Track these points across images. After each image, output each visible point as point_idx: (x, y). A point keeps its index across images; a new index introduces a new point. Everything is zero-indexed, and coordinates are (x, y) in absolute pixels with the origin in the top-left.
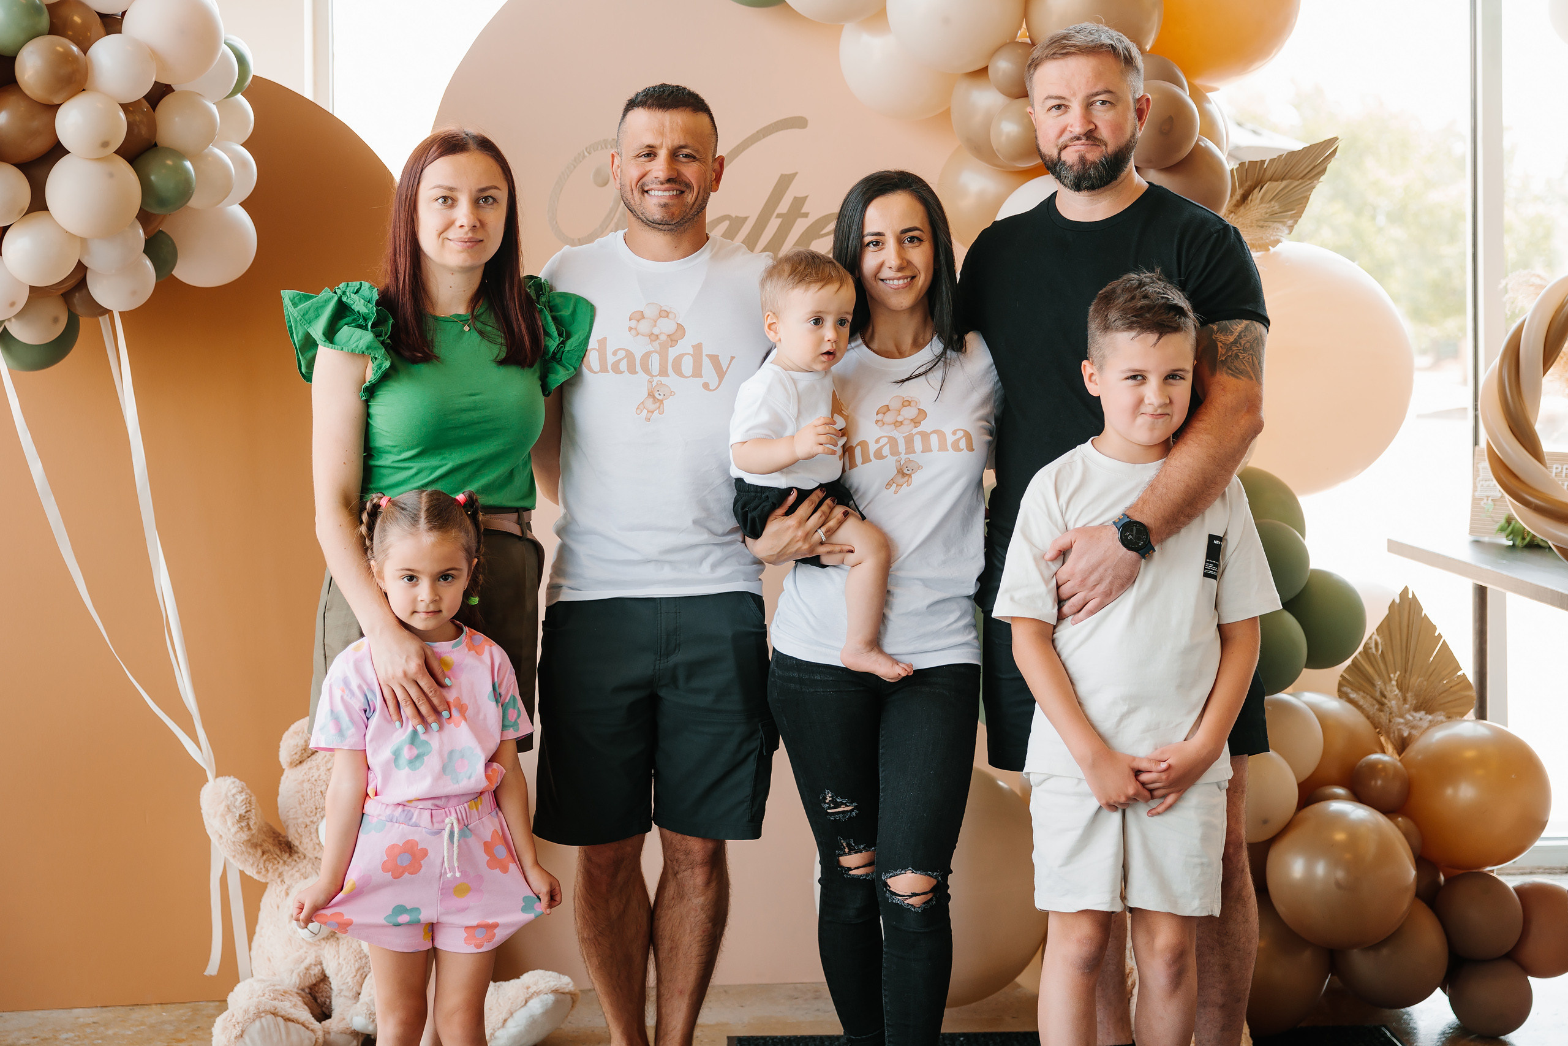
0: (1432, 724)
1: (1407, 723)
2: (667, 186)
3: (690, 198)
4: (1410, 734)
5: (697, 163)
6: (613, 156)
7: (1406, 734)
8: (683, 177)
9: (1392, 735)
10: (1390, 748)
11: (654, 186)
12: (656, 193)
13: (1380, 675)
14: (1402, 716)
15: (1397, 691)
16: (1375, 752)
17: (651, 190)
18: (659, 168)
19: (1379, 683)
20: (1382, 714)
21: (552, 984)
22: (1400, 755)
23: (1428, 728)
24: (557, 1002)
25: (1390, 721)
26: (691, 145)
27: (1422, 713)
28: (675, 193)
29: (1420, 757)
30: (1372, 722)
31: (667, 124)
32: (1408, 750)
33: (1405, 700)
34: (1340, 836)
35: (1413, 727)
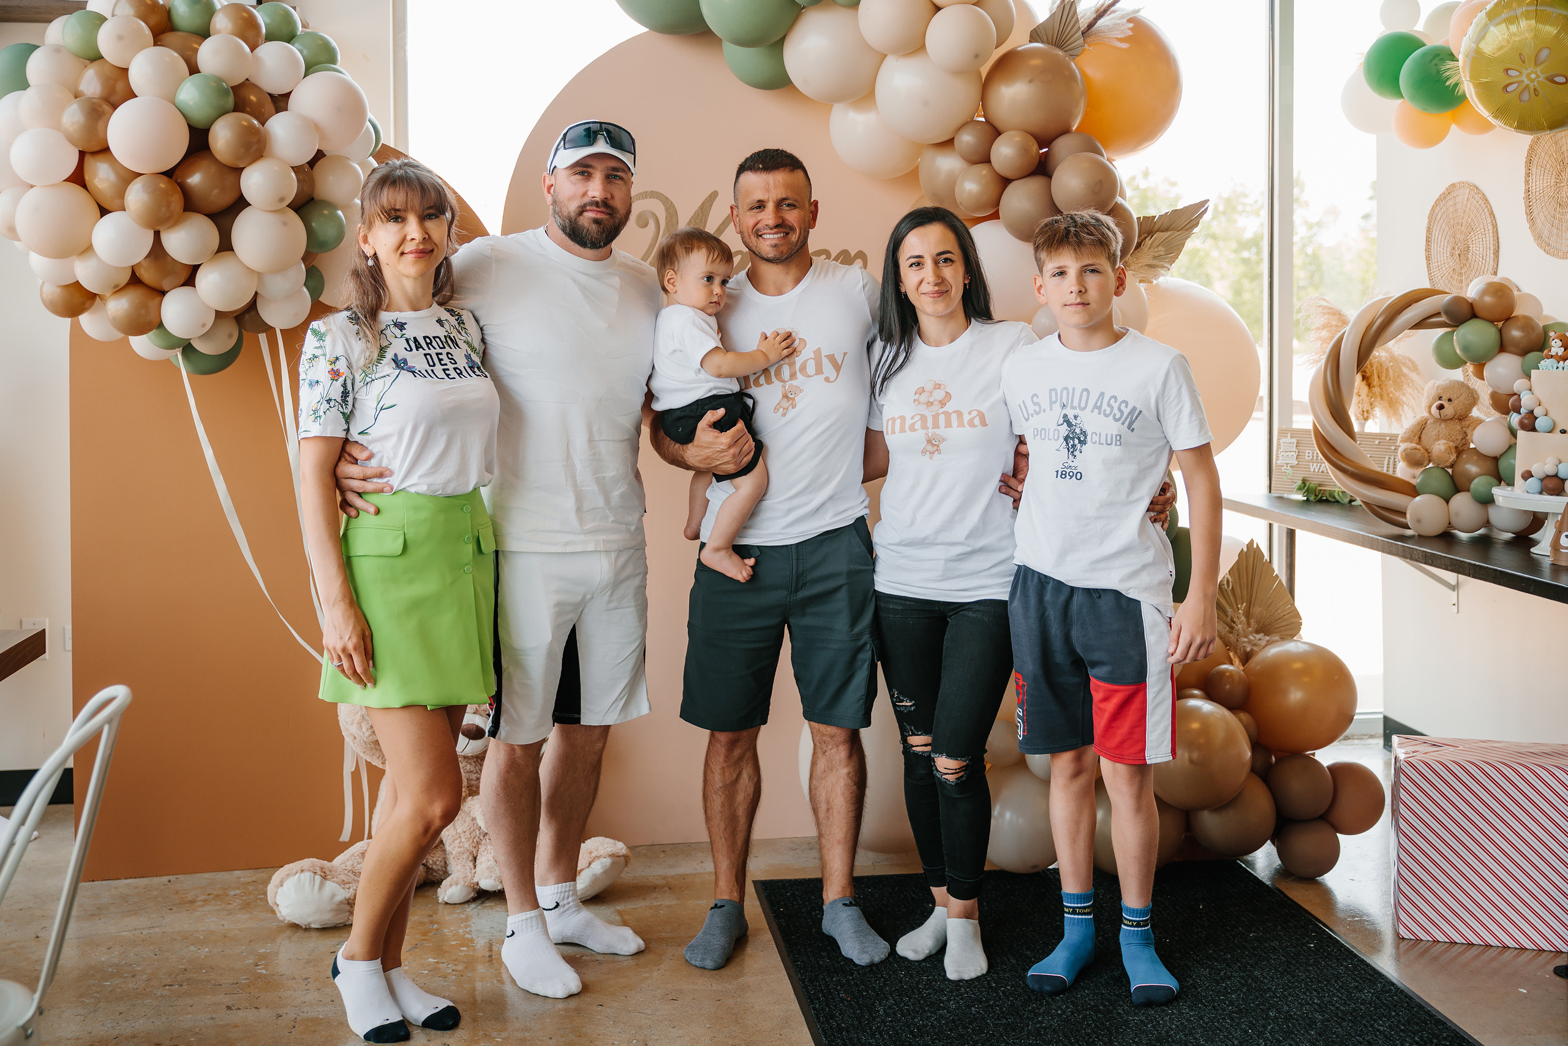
0: (1269, 643)
1: (1250, 642)
2: (775, 230)
3: (794, 237)
4: (1252, 650)
5: (797, 210)
6: (731, 207)
7: (1248, 649)
8: (787, 222)
9: (1238, 651)
10: (1237, 661)
11: (765, 231)
12: (768, 236)
13: (1231, 606)
14: (1246, 637)
15: (1243, 618)
16: (1225, 664)
17: (764, 234)
18: (768, 217)
19: (1230, 611)
20: (1231, 635)
21: (609, 849)
22: (1243, 665)
23: (1266, 646)
24: (613, 864)
25: (1237, 641)
26: (791, 197)
27: (1262, 634)
28: (782, 235)
29: (1258, 667)
30: (1223, 642)
31: (771, 182)
32: (1250, 662)
33: (1249, 625)
34: (1195, 726)
35: (1255, 645)
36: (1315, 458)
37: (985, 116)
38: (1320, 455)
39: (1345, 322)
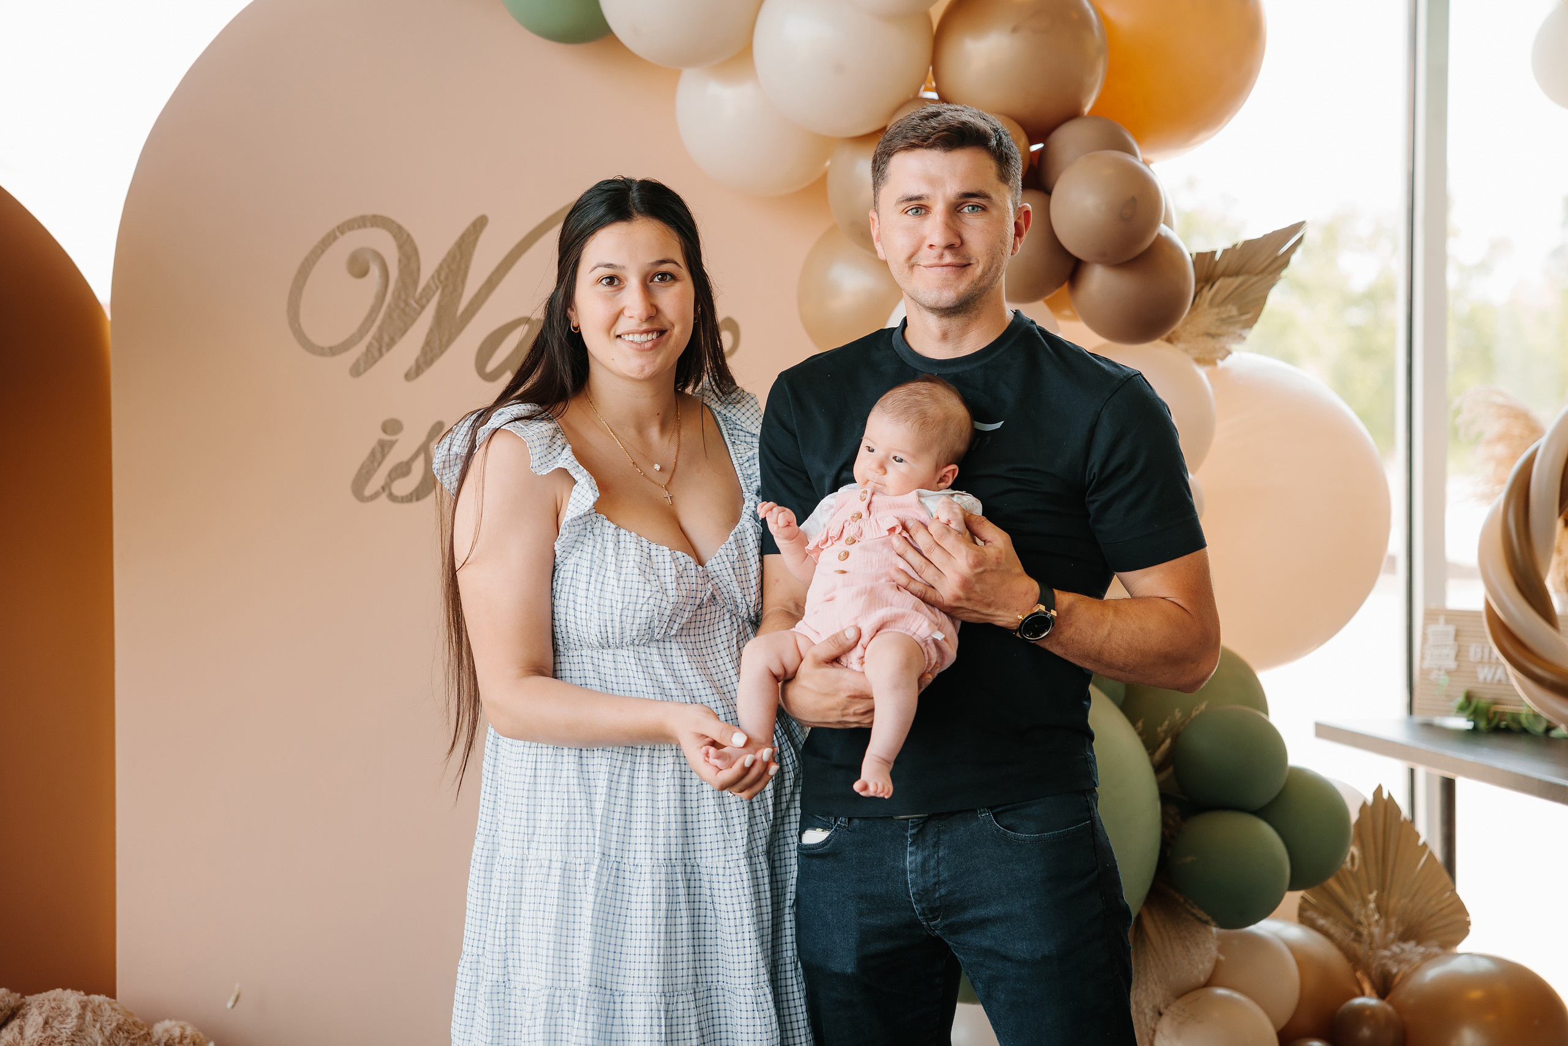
14: (1386, 948)
15: (1376, 916)
16: (1355, 995)
19: (1353, 905)
23: (1421, 963)
33: (1388, 927)
35: (1402, 962)
36: (1486, 655)
37: (937, 90)
38: (1496, 652)
39: (1534, 430)
